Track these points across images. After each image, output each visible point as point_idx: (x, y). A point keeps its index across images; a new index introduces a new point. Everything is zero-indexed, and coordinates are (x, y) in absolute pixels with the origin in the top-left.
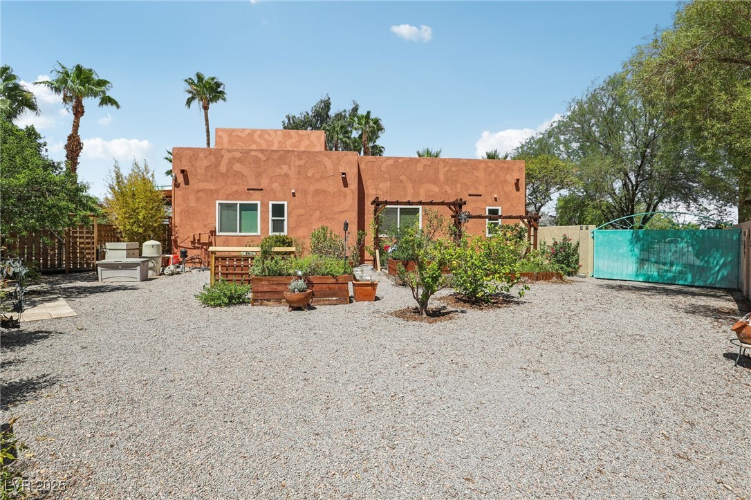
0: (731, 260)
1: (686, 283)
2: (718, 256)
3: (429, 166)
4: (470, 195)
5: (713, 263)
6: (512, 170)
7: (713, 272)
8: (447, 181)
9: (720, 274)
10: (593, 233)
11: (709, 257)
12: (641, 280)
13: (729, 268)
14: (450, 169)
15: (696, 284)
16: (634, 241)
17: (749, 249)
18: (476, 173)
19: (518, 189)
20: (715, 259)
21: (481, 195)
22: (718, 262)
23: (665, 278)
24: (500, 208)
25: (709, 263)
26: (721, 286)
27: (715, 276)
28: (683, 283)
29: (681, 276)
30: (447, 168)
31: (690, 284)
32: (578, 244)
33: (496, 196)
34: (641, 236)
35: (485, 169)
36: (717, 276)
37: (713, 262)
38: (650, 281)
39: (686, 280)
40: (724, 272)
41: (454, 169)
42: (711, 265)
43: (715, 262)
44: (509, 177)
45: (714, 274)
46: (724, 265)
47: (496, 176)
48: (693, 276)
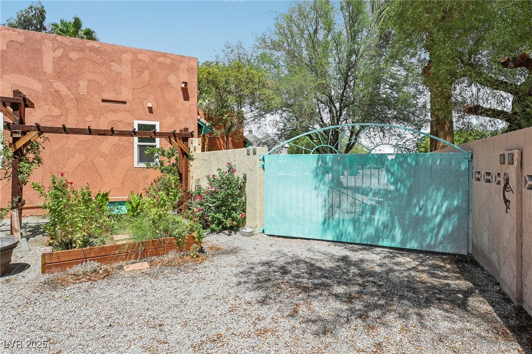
0: (457, 206)
1: (393, 245)
2: (439, 198)
3: (21, 44)
4: (103, 101)
5: (432, 210)
6: (178, 69)
7: (431, 225)
8: (59, 74)
9: (442, 231)
10: (263, 160)
11: (426, 200)
12: (330, 238)
13: (455, 219)
14: (65, 56)
15: (408, 247)
16: (319, 172)
17: (520, 193)
18: (115, 67)
19: (186, 97)
20: (434, 204)
21: (125, 103)
22: (439, 208)
23: (364, 237)
24: (157, 124)
25: (426, 211)
26: (444, 251)
27: (435, 231)
28: (389, 245)
29: (387, 232)
30: (60, 52)
31: (399, 246)
32: (245, 178)
33: (150, 105)
34: (330, 164)
35: (132, 62)
36: (438, 232)
37: (431, 208)
38: (344, 240)
39: (393, 239)
40: (449, 226)
41: (73, 55)
42: (429, 214)
43: (435, 208)
44: (172, 79)
45: (432, 230)
46: (448, 214)
47: (151, 75)
48: (404, 232)
